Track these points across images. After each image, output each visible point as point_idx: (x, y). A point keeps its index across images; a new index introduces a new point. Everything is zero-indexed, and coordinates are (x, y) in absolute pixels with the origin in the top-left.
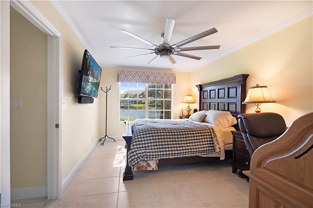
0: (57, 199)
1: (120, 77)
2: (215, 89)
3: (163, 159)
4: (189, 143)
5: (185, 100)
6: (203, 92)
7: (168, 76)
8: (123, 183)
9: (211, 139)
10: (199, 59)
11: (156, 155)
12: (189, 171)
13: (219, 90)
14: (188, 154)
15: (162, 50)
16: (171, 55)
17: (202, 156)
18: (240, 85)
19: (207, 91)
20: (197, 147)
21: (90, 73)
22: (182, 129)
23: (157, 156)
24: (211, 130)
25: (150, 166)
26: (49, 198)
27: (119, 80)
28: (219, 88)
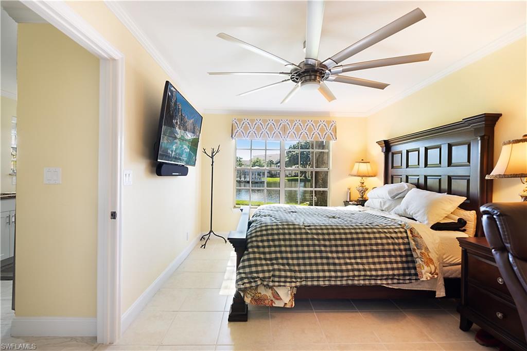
0: (111, 344)
1: (235, 130)
2: (419, 148)
3: (306, 286)
4: (361, 258)
5: (355, 171)
6: (393, 154)
7: (322, 126)
8: (227, 326)
9: (409, 253)
10: (382, 86)
11: (291, 277)
12: (360, 314)
13: (426, 149)
14: (359, 280)
15: (303, 72)
16: (324, 81)
17: (390, 287)
18: (479, 139)
19: (401, 153)
20: (378, 266)
21: (177, 123)
22: (345, 227)
23: (294, 280)
24: (409, 232)
25: (279, 298)
26: (99, 341)
27: (233, 136)
28: (427, 145)
